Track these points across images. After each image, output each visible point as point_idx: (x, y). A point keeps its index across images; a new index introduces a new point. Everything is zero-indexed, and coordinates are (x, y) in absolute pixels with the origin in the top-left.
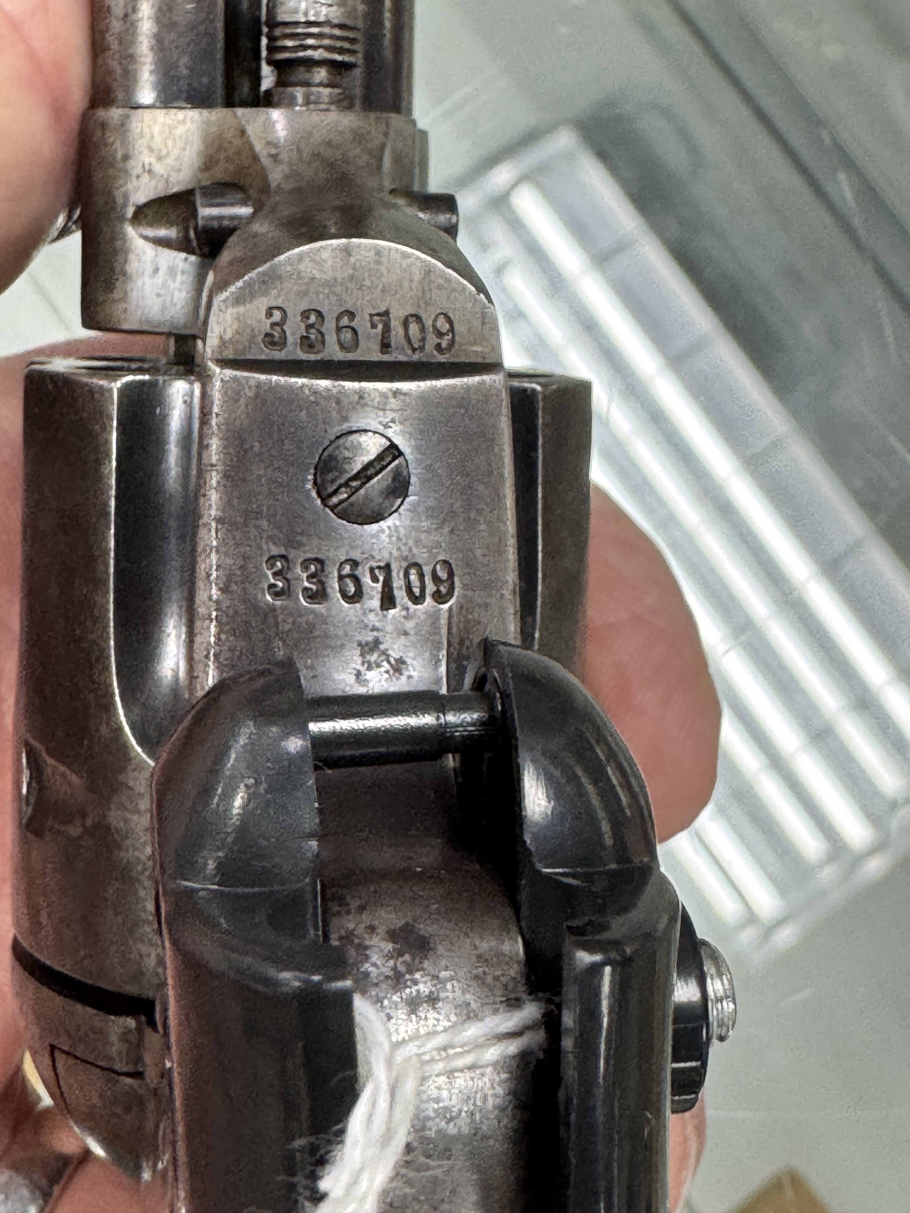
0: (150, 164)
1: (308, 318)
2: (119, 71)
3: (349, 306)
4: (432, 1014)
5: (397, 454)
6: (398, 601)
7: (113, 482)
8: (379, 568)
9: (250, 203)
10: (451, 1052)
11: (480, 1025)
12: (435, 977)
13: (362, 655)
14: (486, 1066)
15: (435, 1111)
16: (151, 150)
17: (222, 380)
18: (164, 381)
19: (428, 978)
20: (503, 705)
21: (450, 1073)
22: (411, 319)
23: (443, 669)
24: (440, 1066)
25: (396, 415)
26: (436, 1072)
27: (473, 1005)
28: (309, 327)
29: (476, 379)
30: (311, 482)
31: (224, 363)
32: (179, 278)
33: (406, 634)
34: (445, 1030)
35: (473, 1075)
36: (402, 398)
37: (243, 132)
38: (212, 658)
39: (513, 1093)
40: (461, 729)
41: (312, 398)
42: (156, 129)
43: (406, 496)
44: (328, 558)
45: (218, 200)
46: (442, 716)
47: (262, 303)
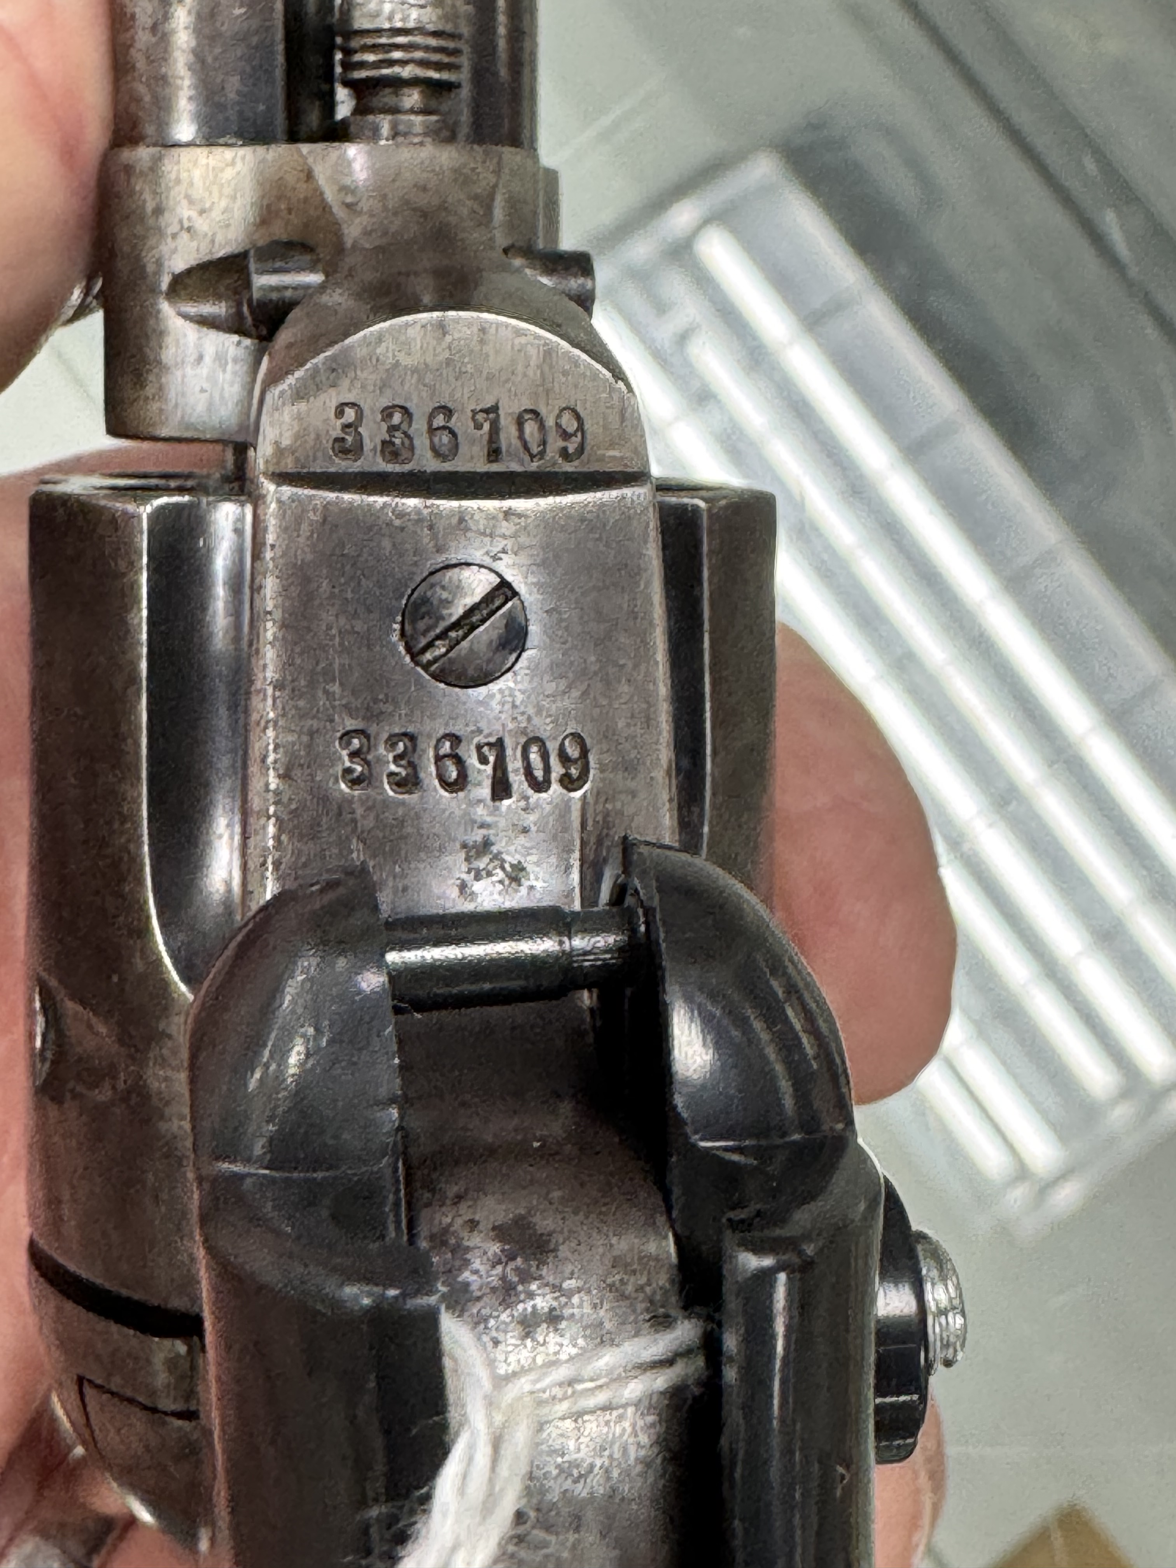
0: (189, 219)
1: (390, 416)
2: (147, 98)
3: (445, 401)
4: (553, 1339)
5: (509, 593)
6: (515, 787)
7: (144, 637)
8: (488, 744)
9: (320, 266)
10: (579, 1387)
11: (616, 1350)
12: (556, 1288)
13: (468, 859)
14: (625, 1406)
15: (558, 1466)
16: (191, 202)
17: (279, 501)
18: (209, 504)
19: (547, 1290)
20: (647, 923)
21: (577, 1416)
22: (527, 416)
23: (575, 876)
24: (563, 1407)
25: (509, 544)
26: (560, 1414)
27: (608, 1325)
28: (393, 429)
29: (613, 494)
30: (398, 633)
31: (282, 478)
32: (229, 367)
33: (525, 831)
34: (571, 1359)
35: (608, 1417)
36: (517, 520)
37: (309, 176)
38: (270, 868)
39: (662, 1442)
40: (592, 957)
41: (397, 523)
42: (197, 174)
43: (523, 650)
44: (420, 733)
45: (278, 264)
46: (566, 939)
47: (331, 399)
